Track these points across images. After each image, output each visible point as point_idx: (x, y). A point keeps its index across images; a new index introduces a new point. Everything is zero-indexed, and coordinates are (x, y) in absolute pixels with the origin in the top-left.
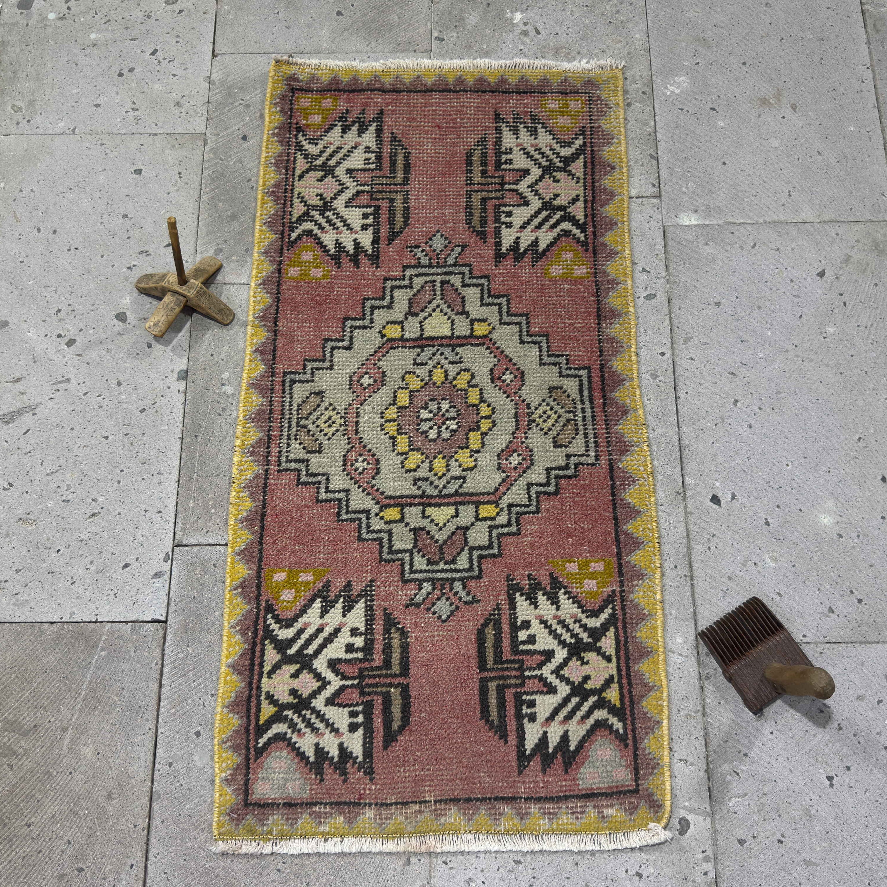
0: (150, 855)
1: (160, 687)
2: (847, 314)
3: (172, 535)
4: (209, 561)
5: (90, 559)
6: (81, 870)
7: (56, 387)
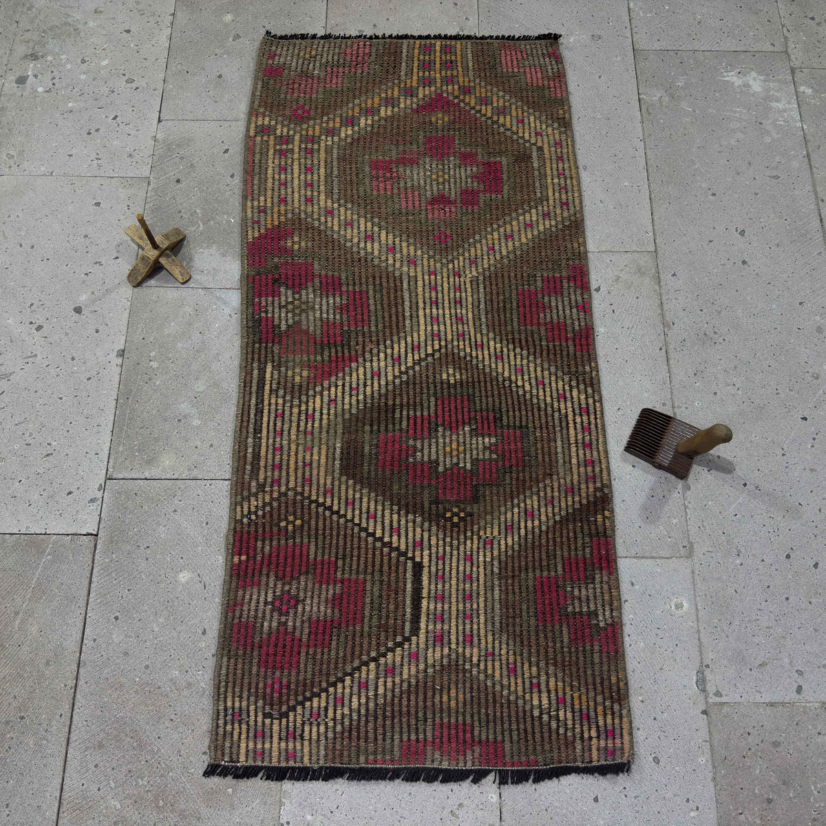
0: (76, 707)
1: (90, 583)
2: (615, 318)
3: (105, 472)
4: (131, 490)
5: (42, 488)
6: (22, 718)
7: (26, 361)
